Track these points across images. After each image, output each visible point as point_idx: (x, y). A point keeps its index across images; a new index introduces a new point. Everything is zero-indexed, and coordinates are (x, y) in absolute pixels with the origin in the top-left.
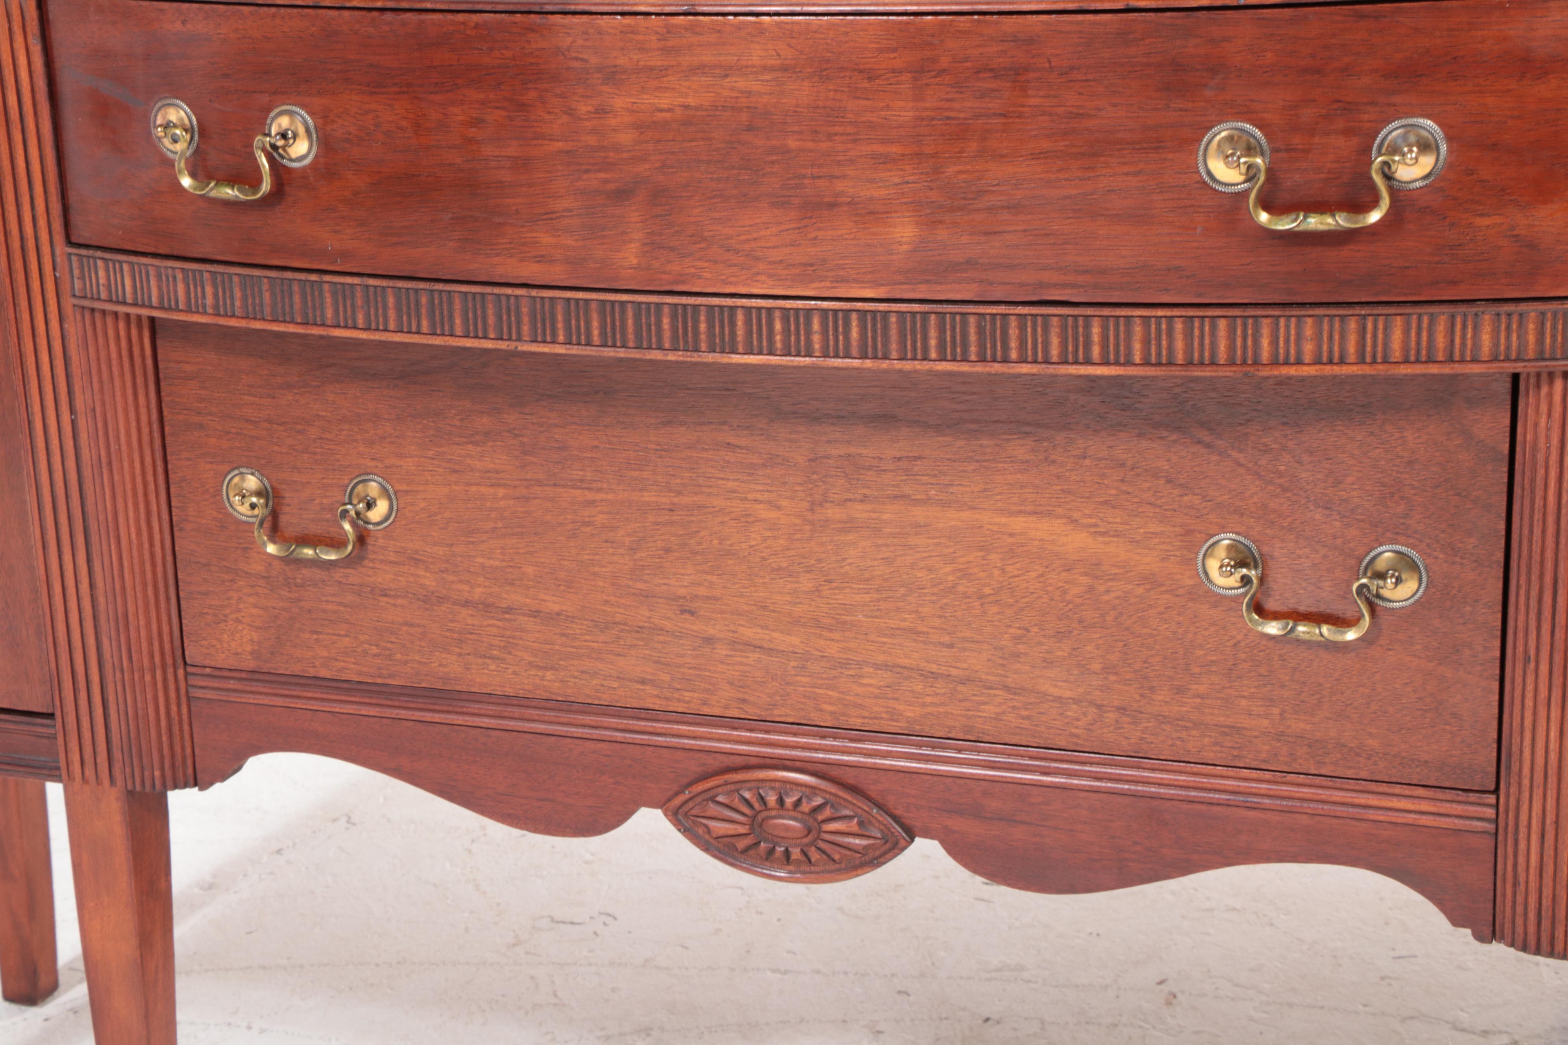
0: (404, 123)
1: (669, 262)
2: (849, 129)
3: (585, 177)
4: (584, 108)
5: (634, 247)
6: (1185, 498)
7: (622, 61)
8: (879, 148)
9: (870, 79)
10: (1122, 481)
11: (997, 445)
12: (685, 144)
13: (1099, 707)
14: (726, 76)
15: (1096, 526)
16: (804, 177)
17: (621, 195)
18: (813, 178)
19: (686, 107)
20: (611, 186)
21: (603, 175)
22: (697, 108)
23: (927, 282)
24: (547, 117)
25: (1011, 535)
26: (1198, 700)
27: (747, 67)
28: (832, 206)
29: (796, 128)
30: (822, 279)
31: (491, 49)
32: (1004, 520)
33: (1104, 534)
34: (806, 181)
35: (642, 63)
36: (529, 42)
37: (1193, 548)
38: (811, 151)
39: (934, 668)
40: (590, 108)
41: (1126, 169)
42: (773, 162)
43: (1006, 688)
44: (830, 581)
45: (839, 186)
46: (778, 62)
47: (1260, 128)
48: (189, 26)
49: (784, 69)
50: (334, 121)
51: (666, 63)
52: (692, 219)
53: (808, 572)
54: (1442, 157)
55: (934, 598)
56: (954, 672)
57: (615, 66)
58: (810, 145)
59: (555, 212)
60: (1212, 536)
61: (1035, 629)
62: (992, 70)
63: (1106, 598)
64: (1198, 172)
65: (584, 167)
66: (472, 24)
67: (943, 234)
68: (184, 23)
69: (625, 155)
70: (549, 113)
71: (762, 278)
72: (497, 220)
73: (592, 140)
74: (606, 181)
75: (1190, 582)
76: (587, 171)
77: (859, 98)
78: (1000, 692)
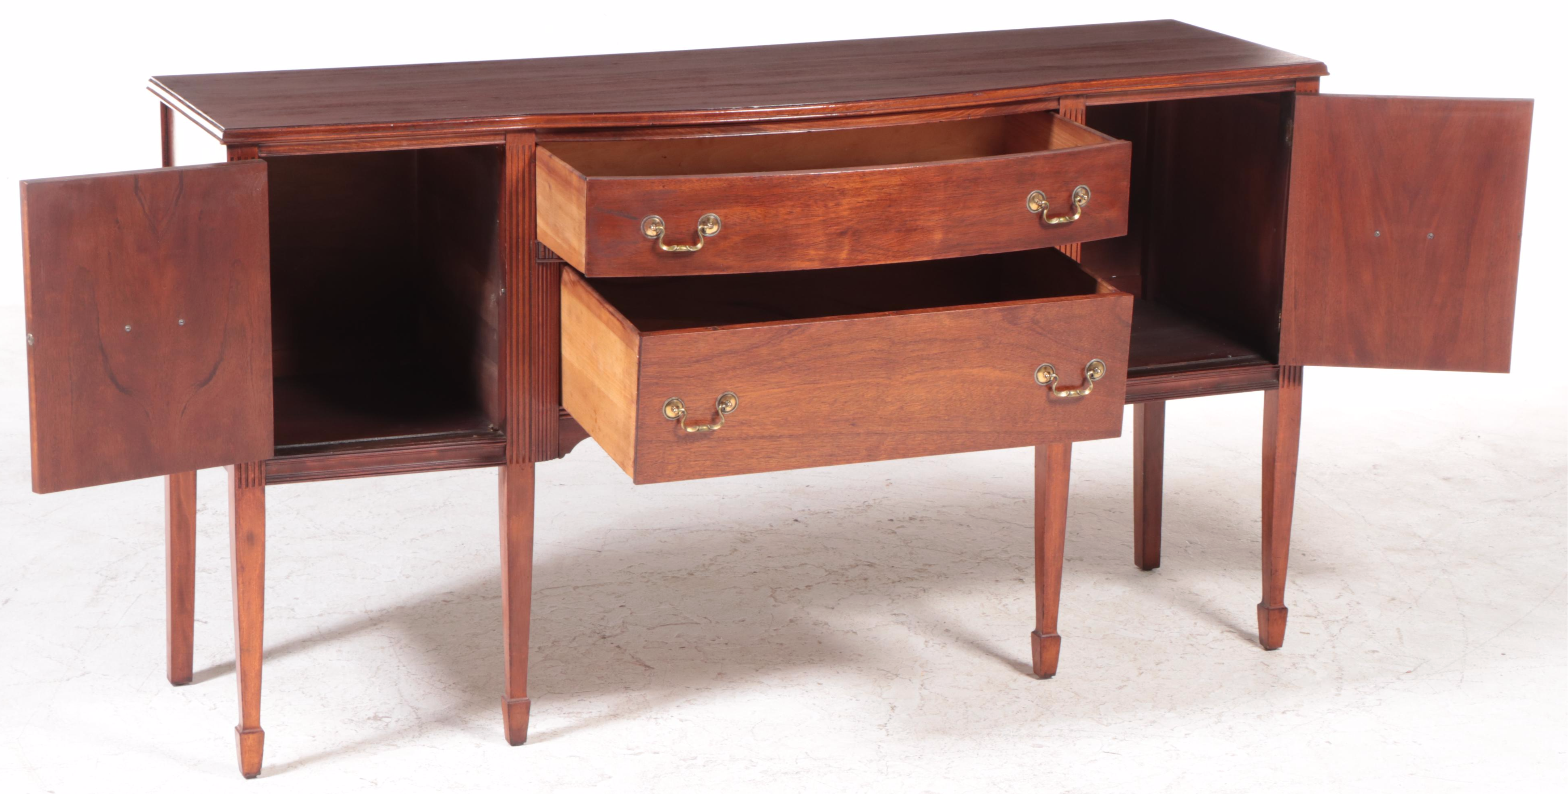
0: (760, 216)
1: (857, 256)
2: (922, 203)
3: (830, 228)
4: (831, 204)
5: (845, 252)
6: (1032, 353)
7: (847, 187)
8: (931, 209)
9: (931, 186)
10: (1012, 350)
11: (971, 344)
12: (867, 214)
13: (998, 433)
14: (883, 189)
15: (1002, 367)
16: (907, 221)
17: (842, 234)
18: (910, 221)
19: (868, 201)
20: (838, 231)
21: (835, 228)
22: (872, 201)
23: (945, 252)
24: (817, 209)
25: (973, 375)
26: (1031, 424)
27: (890, 185)
28: (915, 230)
29: (905, 205)
30: (910, 256)
31: (798, 186)
32: (971, 370)
33: (1003, 370)
34: (907, 222)
35: (854, 187)
36: (813, 183)
37: (1034, 370)
38: (910, 212)
39: (942, 429)
40: (833, 204)
41: (1006, 209)
42: (897, 217)
43: (967, 432)
44: (906, 404)
45: (918, 223)
46: (901, 183)
47: (1043, 191)
48: (666, 187)
49: (903, 185)
50: (729, 218)
51: (862, 186)
52: (867, 239)
53: (899, 401)
54: (1090, 196)
55: (943, 403)
56: (949, 429)
57: (844, 189)
58: (909, 210)
59: (816, 242)
60: (1040, 365)
61: (979, 408)
62: (968, 180)
63: (1003, 393)
64: (1026, 207)
65: (829, 225)
66: (791, 178)
67: (950, 236)
68: (664, 186)
69: (845, 219)
70: (818, 207)
71: (890, 258)
72: (794, 248)
73: (833, 215)
74: (837, 229)
75: (1031, 383)
76: (830, 226)
77: (927, 193)
78: (964, 434)
